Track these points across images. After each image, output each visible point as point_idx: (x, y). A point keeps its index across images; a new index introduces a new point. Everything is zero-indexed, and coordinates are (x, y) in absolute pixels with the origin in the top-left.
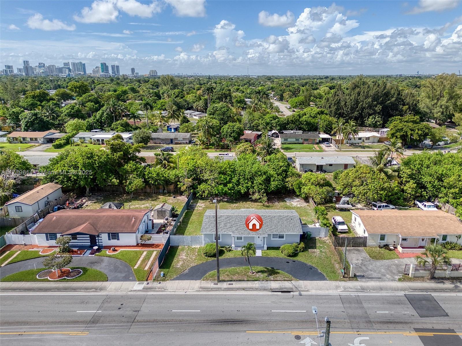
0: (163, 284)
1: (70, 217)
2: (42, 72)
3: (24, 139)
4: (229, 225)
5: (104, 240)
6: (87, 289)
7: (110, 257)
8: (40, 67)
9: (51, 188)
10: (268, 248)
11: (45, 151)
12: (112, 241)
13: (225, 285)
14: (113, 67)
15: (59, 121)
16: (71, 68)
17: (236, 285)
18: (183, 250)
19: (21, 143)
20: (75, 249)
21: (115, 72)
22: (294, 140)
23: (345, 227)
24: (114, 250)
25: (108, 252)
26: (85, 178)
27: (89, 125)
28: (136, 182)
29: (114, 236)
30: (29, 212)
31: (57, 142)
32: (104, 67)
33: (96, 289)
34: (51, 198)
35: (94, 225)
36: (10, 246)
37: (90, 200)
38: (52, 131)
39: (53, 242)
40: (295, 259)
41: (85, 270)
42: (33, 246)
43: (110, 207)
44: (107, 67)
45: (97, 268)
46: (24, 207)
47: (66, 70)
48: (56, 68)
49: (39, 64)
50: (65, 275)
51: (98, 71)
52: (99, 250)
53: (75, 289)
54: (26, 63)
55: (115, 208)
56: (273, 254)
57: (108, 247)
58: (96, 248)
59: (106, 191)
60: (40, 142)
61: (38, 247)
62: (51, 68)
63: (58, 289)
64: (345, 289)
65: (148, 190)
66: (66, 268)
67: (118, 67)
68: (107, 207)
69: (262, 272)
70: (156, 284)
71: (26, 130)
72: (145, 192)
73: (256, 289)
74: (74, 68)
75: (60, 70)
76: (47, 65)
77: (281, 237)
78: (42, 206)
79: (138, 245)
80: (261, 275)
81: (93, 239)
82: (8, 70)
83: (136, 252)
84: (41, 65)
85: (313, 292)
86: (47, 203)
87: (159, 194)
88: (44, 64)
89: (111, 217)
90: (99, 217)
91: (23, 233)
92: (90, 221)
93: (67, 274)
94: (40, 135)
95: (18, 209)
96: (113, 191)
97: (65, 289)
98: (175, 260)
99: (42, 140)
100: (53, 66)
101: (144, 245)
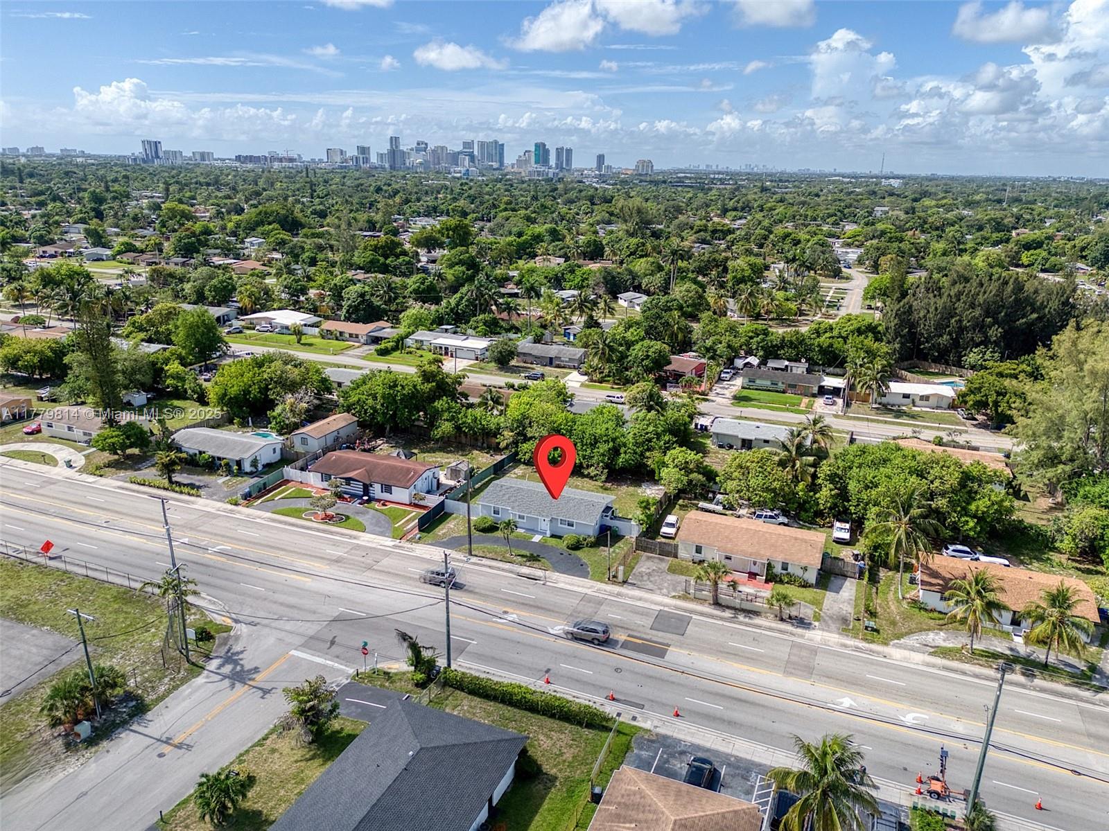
0: (414, 546)
1: (349, 459)
2: (421, 164)
3: (341, 333)
4: (513, 499)
5: (376, 490)
6: (342, 535)
7: (377, 510)
8: (418, 150)
9: (345, 420)
10: (553, 536)
11: (364, 358)
12: (385, 494)
13: (474, 560)
14: (559, 151)
15: (397, 304)
16: (476, 153)
17: (484, 561)
18: (455, 519)
19: (337, 339)
20: (346, 496)
21: (562, 163)
22: (768, 383)
23: (672, 531)
24: (384, 505)
25: (377, 506)
26: (383, 413)
27: (438, 317)
28: (446, 427)
29: (387, 489)
30: (315, 446)
31: (383, 346)
32: (541, 152)
33: (351, 537)
34: (343, 434)
35: (369, 473)
36: (287, 481)
37: (387, 442)
38: (381, 324)
39: (325, 485)
40: (573, 552)
41: (348, 518)
42: (308, 485)
43: (398, 455)
44: (547, 152)
45: (360, 519)
46: (309, 440)
47: (464, 159)
48: (447, 154)
49: (418, 144)
50: (328, 519)
51: (527, 162)
52: (368, 501)
53: (332, 533)
54: (394, 141)
55: (403, 457)
56: (554, 542)
57: (379, 501)
58: (365, 498)
59: (412, 433)
60: (362, 341)
61: (313, 487)
62: (438, 153)
63: (318, 530)
64: (598, 591)
65: (463, 440)
66: (330, 512)
67: (569, 151)
68: (395, 455)
69: (523, 556)
70: (408, 545)
71: (347, 319)
72: (460, 443)
73: (503, 570)
74: (482, 154)
75: (454, 158)
76: (431, 146)
77: (571, 525)
78: (330, 442)
79: (410, 505)
80: (520, 559)
81: (366, 489)
82: (361, 156)
83: (405, 511)
84: (421, 147)
85: (561, 585)
86: (337, 439)
87: (475, 447)
88: (426, 144)
89: (390, 466)
90: (378, 464)
91: (302, 469)
92: (367, 468)
93: (331, 518)
94: (363, 329)
95: (304, 441)
96: (420, 435)
97: (324, 531)
98: (440, 527)
99: (365, 338)
100: (442, 148)
101: (416, 506)
